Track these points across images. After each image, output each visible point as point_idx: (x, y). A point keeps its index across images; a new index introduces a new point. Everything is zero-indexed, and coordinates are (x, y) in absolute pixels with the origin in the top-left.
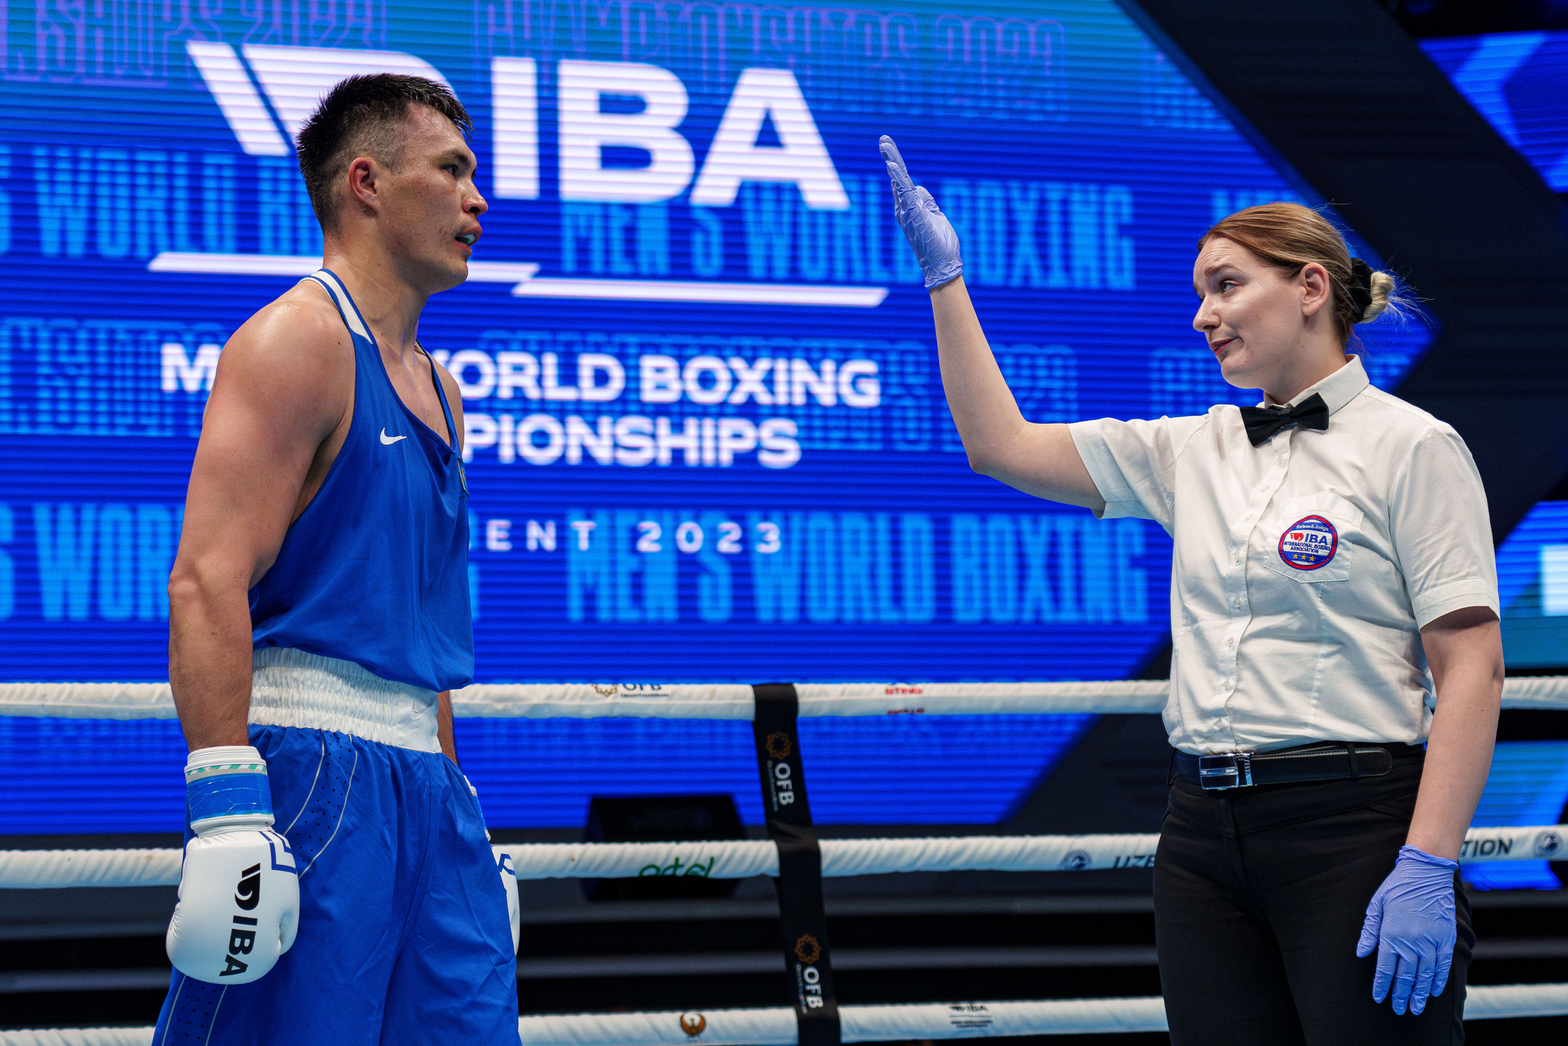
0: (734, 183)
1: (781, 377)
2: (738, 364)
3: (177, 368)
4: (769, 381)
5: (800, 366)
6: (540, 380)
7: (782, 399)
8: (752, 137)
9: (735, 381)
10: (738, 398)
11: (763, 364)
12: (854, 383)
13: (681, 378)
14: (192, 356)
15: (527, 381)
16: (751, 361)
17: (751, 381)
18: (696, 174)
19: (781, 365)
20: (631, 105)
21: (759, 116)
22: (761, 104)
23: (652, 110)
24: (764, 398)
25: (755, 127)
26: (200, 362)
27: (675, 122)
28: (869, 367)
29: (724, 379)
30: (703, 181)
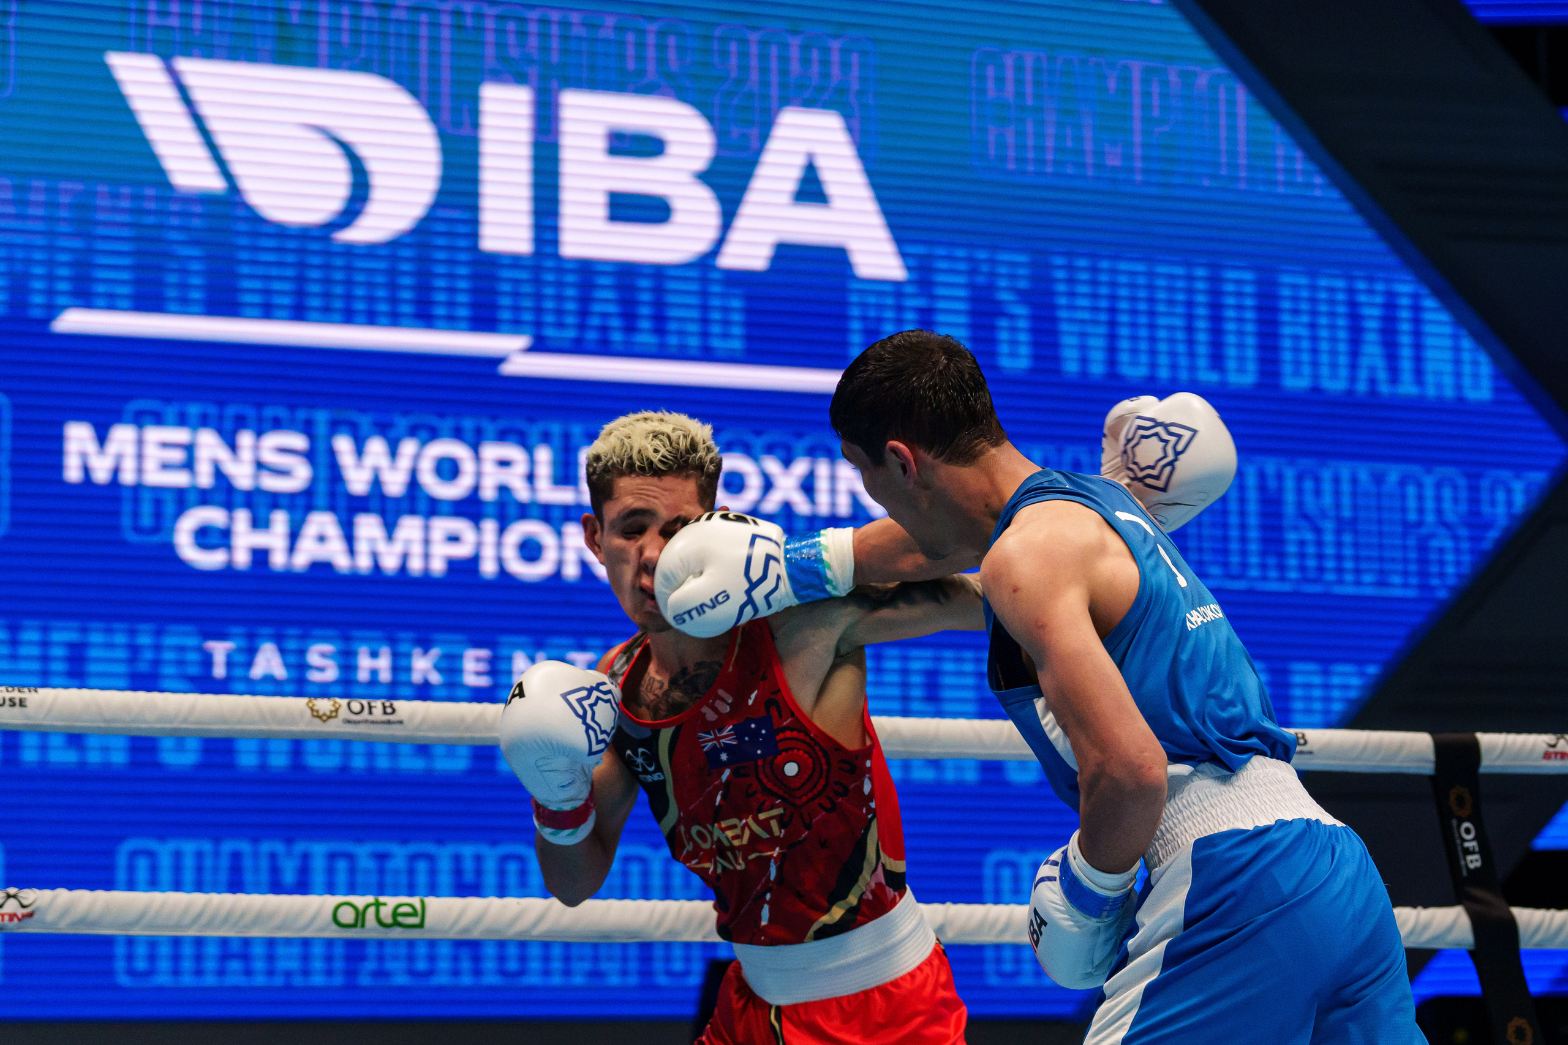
1: (822, 484)
2: (772, 466)
3: (84, 456)
4: (808, 487)
6: (531, 478)
7: (823, 508)
9: (768, 485)
10: (771, 504)
11: (801, 467)
14: (102, 438)
15: (515, 478)
16: (787, 463)
17: (787, 486)
19: (823, 469)
21: (801, 161)
22: (804, 148)
23: (671, 149)
24: (802, 506)
25: (796, 173)
26: (112, 447)
27: (700, 165)
29: (754, 482)
30: (734, 236)
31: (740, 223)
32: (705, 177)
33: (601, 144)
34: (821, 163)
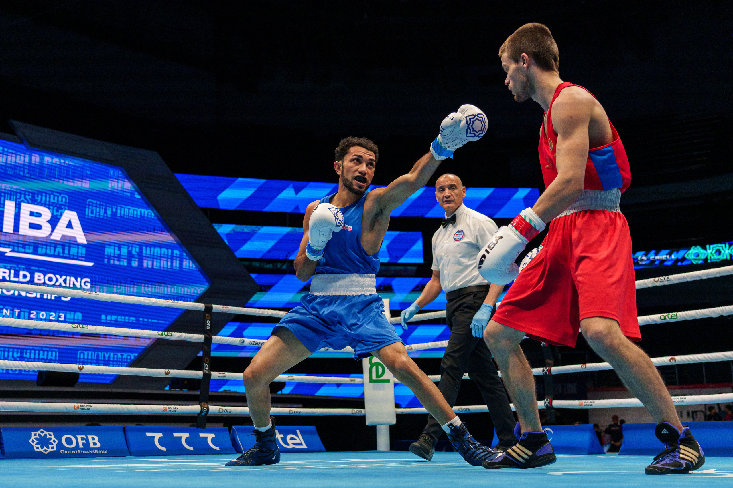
0: (60, 236)
1: (68, 280)
2: (58, 276)
4: (65, 281)
5: (73, 279)
6: (9, 276)
7: (68, 285)
8: (65, 226)
9: (57, 280)
10: (57, 284)
11: (64, 277)
12: (85, 283)
13: (44, 278)
15: (6, 275)
16: (61, 277)
17: (61, 280)
18: (52, 231)
19: (68, 278)
20: (39, 215)
21: (69, 220)
22: (69, 218)
23: (43, 216)
24: (63, 285)
25: (67, 223)
27: (48, 219)
28: (89, 280)
29: (54, 280)
30: (54, 234)
31: (55, 231)
32: (49, 222)
33: (29, 213)
34: (72, 220)
